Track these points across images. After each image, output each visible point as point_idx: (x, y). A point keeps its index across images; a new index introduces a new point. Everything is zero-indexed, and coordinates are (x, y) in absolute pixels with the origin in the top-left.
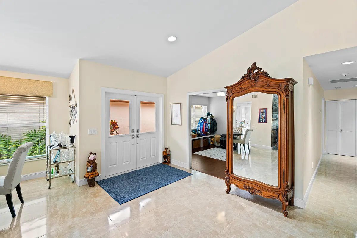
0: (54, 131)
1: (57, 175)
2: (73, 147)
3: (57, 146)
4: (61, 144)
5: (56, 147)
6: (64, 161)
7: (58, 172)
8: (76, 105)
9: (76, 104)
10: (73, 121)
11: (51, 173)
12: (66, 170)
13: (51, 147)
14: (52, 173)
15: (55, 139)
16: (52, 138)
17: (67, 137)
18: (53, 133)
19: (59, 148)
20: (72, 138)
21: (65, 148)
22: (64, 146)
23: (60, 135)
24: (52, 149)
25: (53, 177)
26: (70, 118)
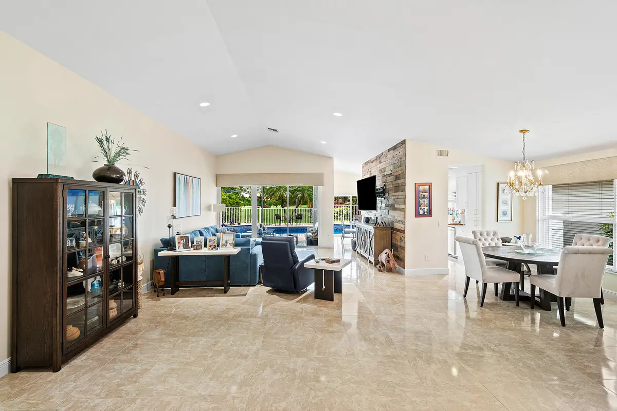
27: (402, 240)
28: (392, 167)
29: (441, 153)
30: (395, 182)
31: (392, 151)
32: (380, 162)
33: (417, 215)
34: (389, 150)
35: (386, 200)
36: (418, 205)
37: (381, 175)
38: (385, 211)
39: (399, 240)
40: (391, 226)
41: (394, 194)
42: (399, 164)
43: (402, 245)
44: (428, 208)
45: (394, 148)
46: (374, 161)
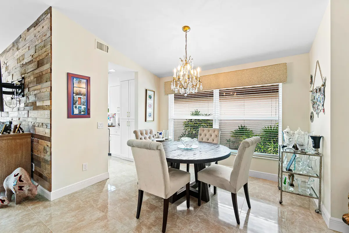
0: (288, 127)
1: (290, 190)
2: (318, 154)
3: (291, 147)
4: (297, 145)
5: (290, 149)
6: (301, 173)
7: (292, 185)
8: (324, 85)
9: (325, 83)
10: (318, 114)
11: (283, 182)
12: (305, 187)
13: (283, 147)
14: (285, 183)
15: (288, 138)
16: (285, 135)
17: (308, 138)
18: (287, 129)
19: (295, 151)
20: (317, 141)
21: (304, 153)
22: (302, 150)
23: (296, 132)
24: (284, 150)
25: (286, 190)
26: (312, 110)
27: (48, 150)
28: (32, 52)
29: (100, 46)
30: (37, 71)
31: (33, 29)
32: (18, 49)
33: (71, 115)
34: (28, 30)
35: (25, 97)
36: (71, 103)
37: (19, 65)
38: (23, 112)
39: (42, 151)
40: (32, 132)
41: (36, 87)
42: (42, 44)
43: (47, 157)
44: (85, 107)
45: (36, 24)
46: (10, 49)
